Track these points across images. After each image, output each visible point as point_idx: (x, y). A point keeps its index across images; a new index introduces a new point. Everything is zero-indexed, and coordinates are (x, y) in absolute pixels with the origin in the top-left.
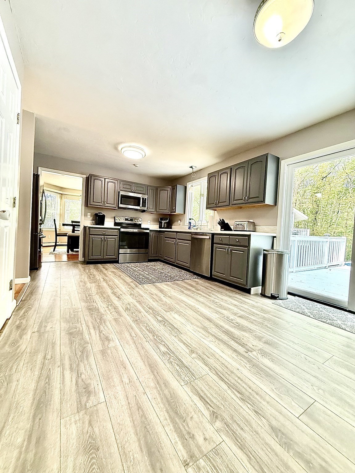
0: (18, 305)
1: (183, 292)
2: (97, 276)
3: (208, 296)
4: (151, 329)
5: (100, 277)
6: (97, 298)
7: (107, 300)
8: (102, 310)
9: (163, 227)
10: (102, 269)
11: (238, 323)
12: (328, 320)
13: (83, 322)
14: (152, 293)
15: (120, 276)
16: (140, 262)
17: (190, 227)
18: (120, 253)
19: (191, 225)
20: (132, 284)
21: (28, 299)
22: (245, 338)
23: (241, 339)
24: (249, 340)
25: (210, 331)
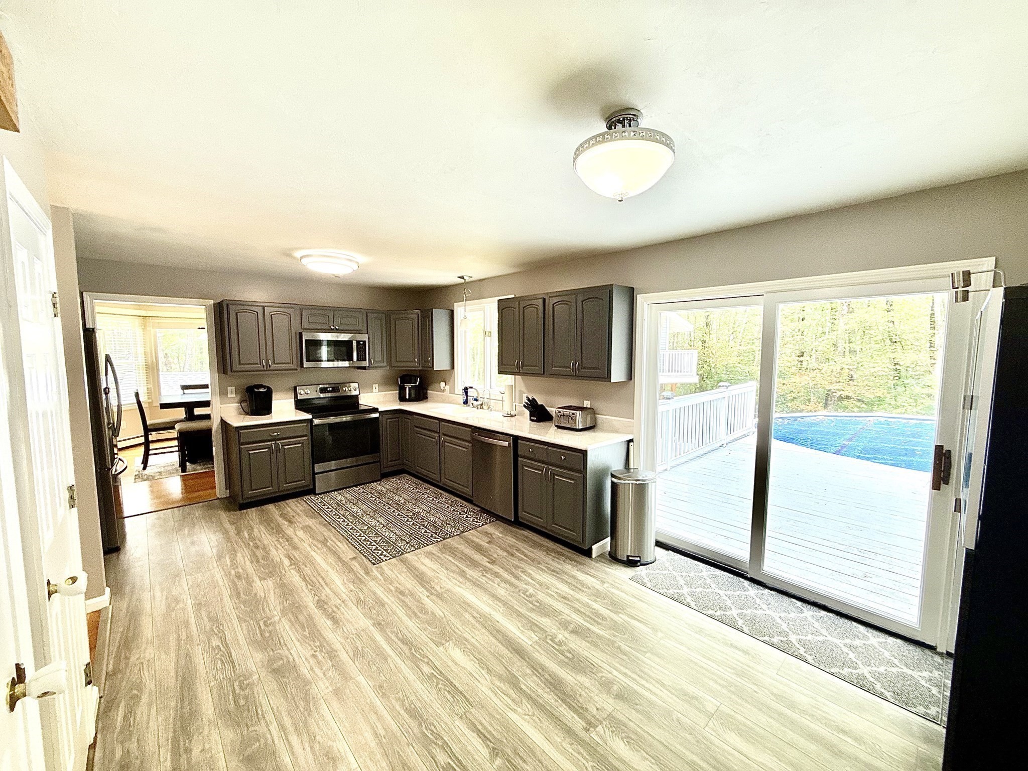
0: (102, 694)
1: (462, 574)
2: (273, 552)
3: (513, 580)
4: (413, 706)
5: (282, 553)
6: (285, 628)
7: (311, 633)
8: (304, 671)
9: (407, 397)
10: (280, 520)
11: (570, 653)
12: (719, 611)
13: (270, 717)
14: (402, 588)
15: (324, 542)
16: (364, 484)
17: (467, 399)
18: (316, 471)
19: (469, 395)
20: (355, 565)
21: (122, 665)
22: (583, 693)
23: (578, 696)
24: (591, 697)
25: (523, 687)
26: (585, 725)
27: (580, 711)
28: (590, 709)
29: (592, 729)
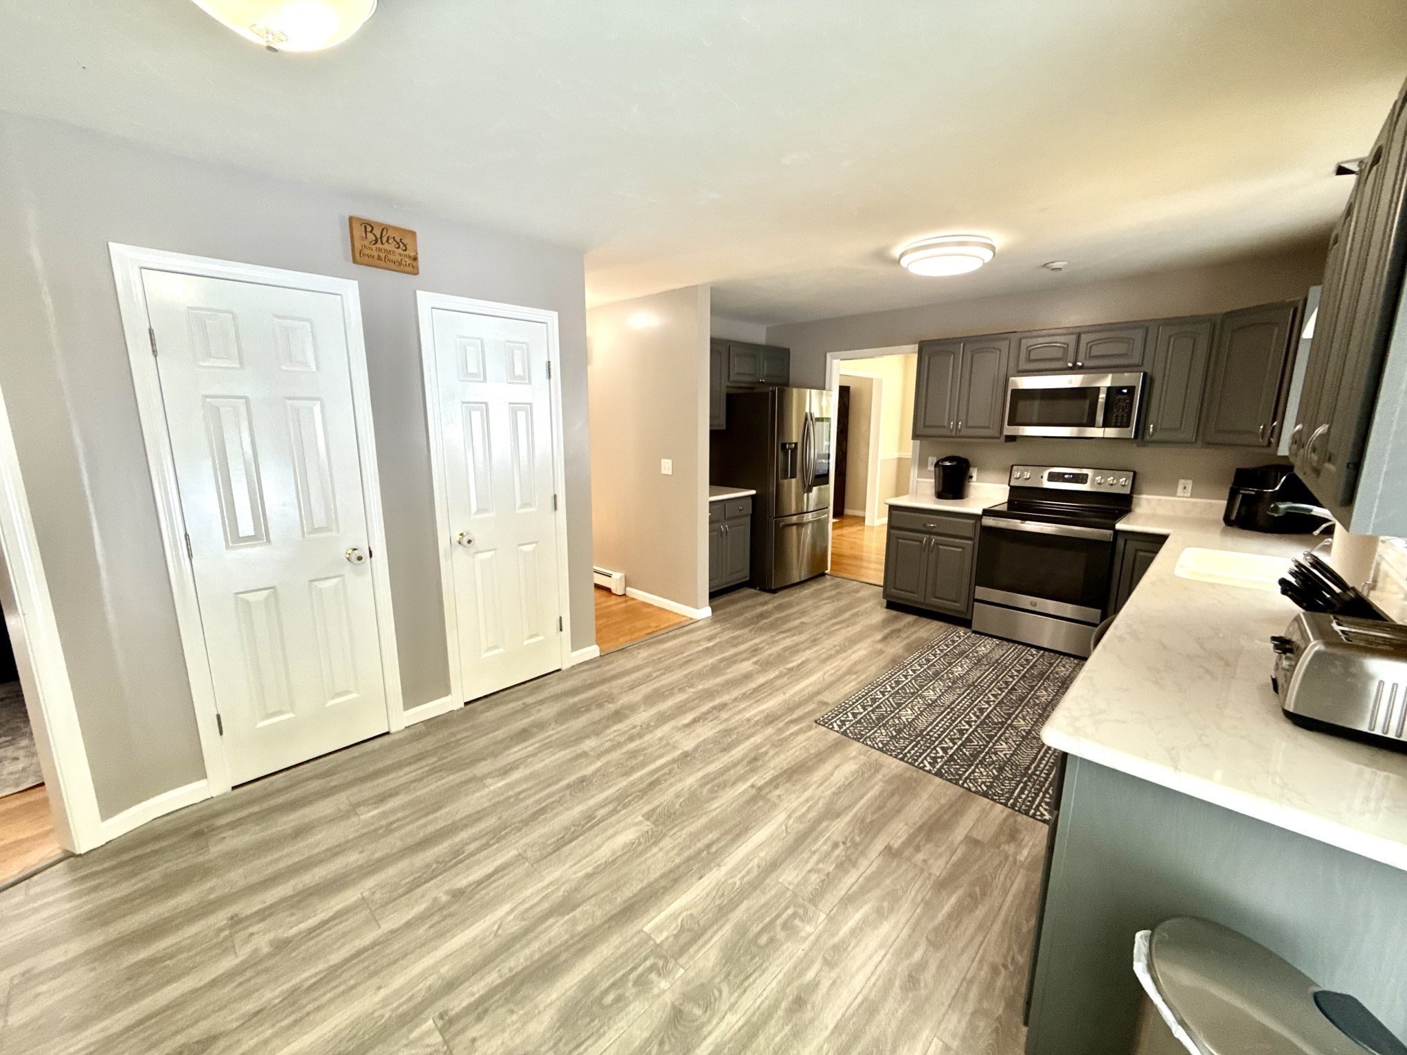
18: (976, 597)
22: (515, 1017)
23: (511, 1006)
24: (503, 1031)
25: (551, 921)
26: (452, 1013)
27: (480, 1009)
28: (478, 1026)
29: (440, 1023)
